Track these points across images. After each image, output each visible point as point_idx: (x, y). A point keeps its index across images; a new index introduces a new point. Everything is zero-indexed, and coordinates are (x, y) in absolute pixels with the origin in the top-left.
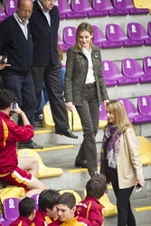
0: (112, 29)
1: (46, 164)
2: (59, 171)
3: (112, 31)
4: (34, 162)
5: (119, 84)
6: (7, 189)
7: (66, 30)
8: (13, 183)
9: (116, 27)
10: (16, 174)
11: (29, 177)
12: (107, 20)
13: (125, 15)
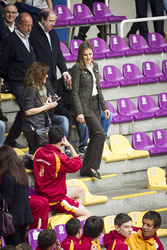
0: (148, 65)
1: (92, 193)
2: (104, 198)
3: (148, 67)
4: (81, 191)
5: (156, 117)
6: (57, 217)
7: (105, 68)
8: (62, 211)
9: (151, 64)
10: (64, 203)
11: (77, 205)
12: (143, 58)
13: (159, 52)
